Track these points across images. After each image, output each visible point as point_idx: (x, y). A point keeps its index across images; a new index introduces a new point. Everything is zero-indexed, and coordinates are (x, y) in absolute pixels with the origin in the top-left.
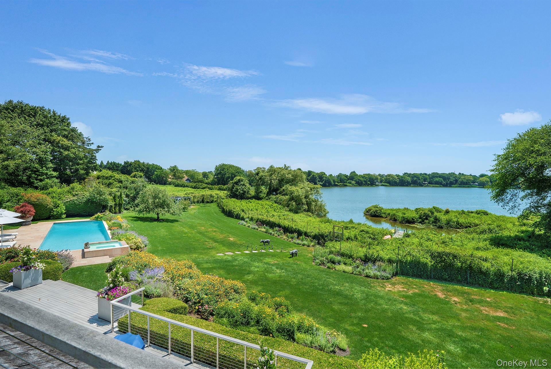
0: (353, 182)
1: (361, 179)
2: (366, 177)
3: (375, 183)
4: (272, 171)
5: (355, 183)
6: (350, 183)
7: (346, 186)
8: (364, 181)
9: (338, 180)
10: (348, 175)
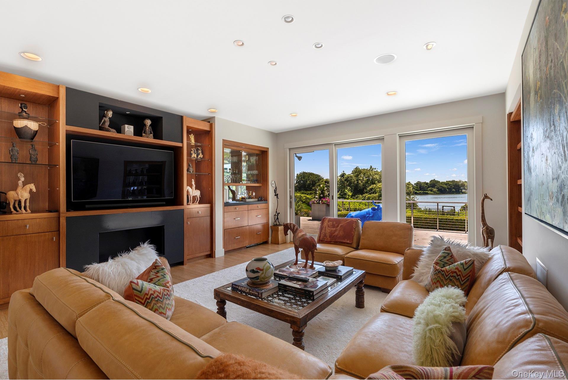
0: (435, 190)
1: (445, 186)
2: (450, 183)
3: (461, 190)
4: (358, 172)
5: (438, 191)
6: (431, 191)
7: (427, 194)
8: (448, 188)
9: (417, 187)
10: (428, 183)
